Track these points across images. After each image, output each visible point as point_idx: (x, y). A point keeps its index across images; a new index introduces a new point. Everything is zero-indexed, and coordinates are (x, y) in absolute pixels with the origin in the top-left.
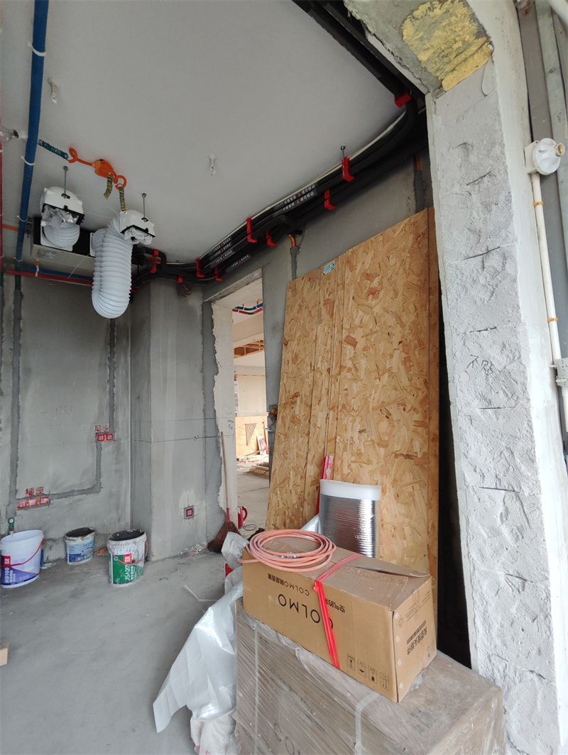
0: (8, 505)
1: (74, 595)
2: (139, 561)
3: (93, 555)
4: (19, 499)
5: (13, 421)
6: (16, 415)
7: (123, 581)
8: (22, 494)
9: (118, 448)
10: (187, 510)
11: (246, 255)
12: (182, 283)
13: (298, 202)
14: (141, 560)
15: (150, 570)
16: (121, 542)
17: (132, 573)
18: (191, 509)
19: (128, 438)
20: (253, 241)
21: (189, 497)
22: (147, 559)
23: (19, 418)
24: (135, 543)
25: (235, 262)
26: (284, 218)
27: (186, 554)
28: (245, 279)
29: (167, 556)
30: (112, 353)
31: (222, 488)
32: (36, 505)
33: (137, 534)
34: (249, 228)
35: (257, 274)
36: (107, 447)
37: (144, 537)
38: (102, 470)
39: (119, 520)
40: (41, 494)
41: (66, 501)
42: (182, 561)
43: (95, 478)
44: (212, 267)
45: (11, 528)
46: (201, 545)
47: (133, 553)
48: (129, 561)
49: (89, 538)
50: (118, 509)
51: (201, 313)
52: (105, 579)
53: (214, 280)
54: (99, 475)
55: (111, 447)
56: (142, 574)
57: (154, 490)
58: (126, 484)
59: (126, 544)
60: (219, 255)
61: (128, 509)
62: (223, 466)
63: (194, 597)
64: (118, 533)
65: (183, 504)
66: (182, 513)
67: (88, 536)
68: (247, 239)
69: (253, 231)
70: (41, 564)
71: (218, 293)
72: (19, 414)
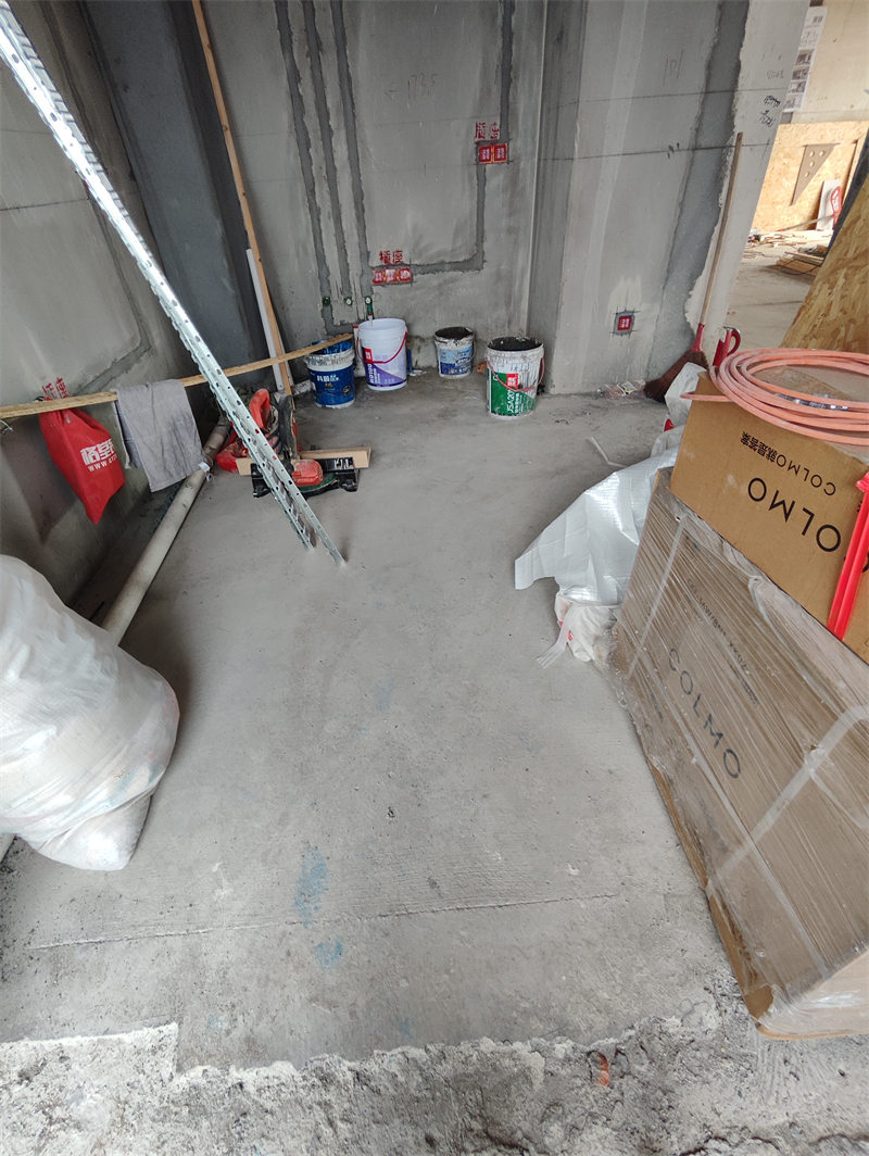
0: (362, 275)
1: (444, 415)
2: (528, 389)
3: (471, 370)
4: (373, 268)
5: (345, 114)
6: (348, 97)
7: (503, 412)
8: (376, 261)
9: (514, 181)
10: (621, 318)
14: (532, 387)
15: (544, 405)
16: (503, 353)
17: (517, 403)
18: (630, 317)
19: (533, 154)
21: (630, 292)
22: (542, 388)
23: (353, 104)
24: (524, 358)
27: (604, 394)
29: (575, 390)
31: (701, 282)
32: (395, 282)
33: (529, 345)
36: (497, 177)
37: (538, 352)
38: (486, 227)
39: (510, 323)
40: (399, 265)
41: (434, 280)
42: (596, 402)
43: (475, 241)
45: (370, 313)
46: (634, 384)
47: (520, 373)
48: (514, 384)
49: (465, 343)
50: (508, 304)
52: (483, 404)
54: (480, 237)
55: (502, 176)
56: (532, 409)
57: (567, 270)
58: (524, 258)
59: (511, 358)
61: (525, 306)
62: (717, 229)
63: (601, 456)
64: (502, 339)
65: (616, 305)
66: (611, 322)
67: (464, 340)
70: (408, 369)
72: (351, 95)
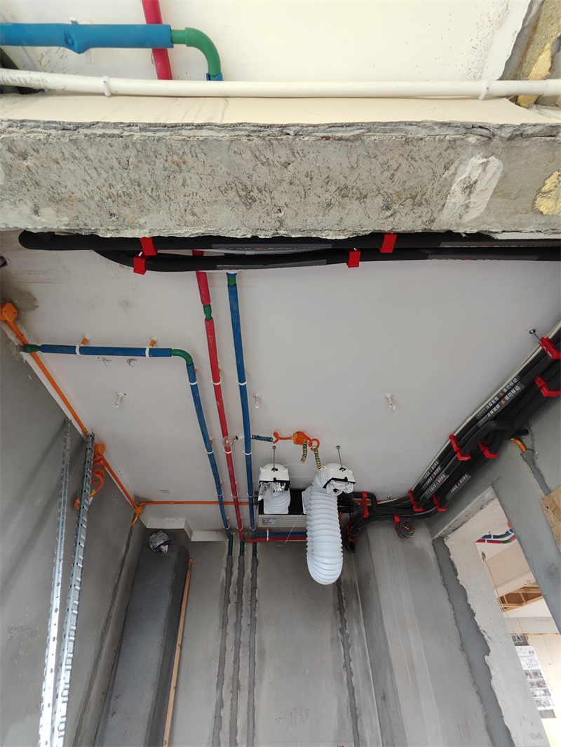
11: (463, 475)
12: (400, 522)
13: (503, 402)
20: (467, 459)
23: (254, 726)
25: (454, 485)
26: (493, 425)
28: (475, 502)
30: (343, 621)
34: (454, 446)
35: (488, 493)
44: (428, 497)
51: (434, 554)
53: (436, 511)
60: (431, 483)
68: (457, 458)
69: (461, 447)
71: (447, 526)
72: (253, 719)
